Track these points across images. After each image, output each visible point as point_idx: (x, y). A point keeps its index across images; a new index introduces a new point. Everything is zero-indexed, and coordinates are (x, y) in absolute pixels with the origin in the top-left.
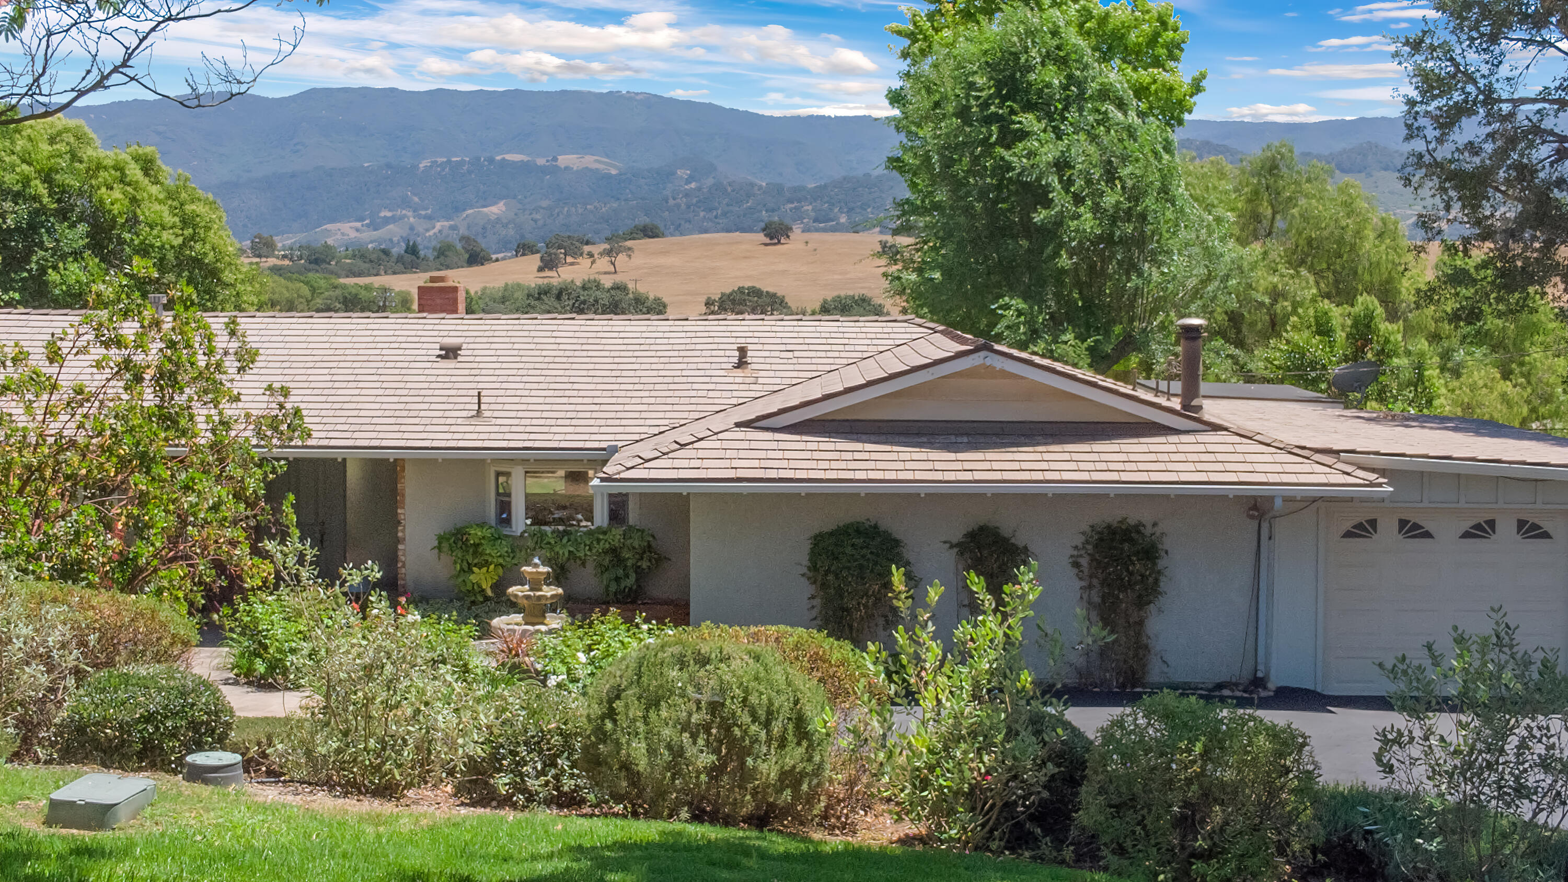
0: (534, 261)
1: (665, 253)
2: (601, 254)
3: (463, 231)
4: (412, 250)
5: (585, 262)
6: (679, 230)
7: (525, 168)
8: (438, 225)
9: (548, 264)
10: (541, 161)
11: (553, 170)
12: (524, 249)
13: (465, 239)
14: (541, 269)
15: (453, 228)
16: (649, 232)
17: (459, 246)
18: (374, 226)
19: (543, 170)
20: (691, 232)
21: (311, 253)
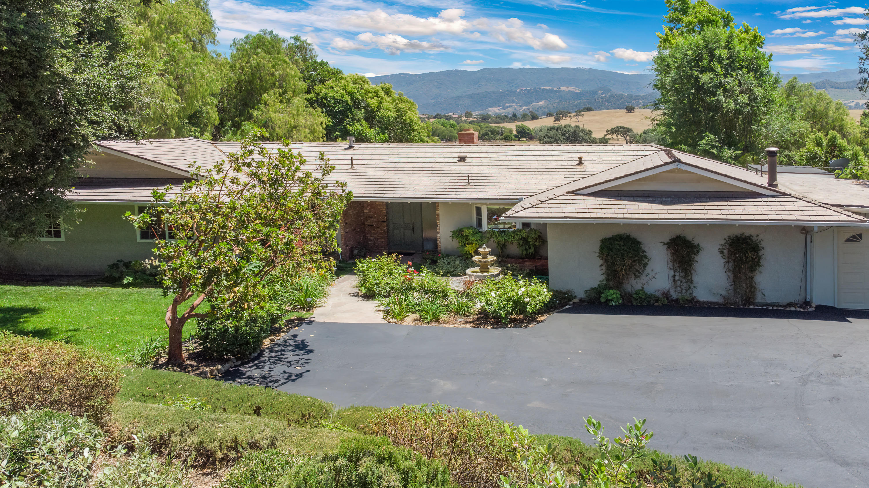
0: (553, 118)
1: (594, 116)
2: (574, 116)
3: (531, 110)
4: (514, 115)
5: (569, 119)
6: (599, 109)
7: (551, 91)
8: (524, 108)
9: (557, 119)
10: (555, 89)
11: (559, 91)
12: (549, 115)
13: (531, 112)
14: (555, 121)
15: (528, 109)
16: (589, 109)
17: (529, 114)
18: (504, 108)
19: (556, 91)
20: (603, 109)
21: (484, 116)
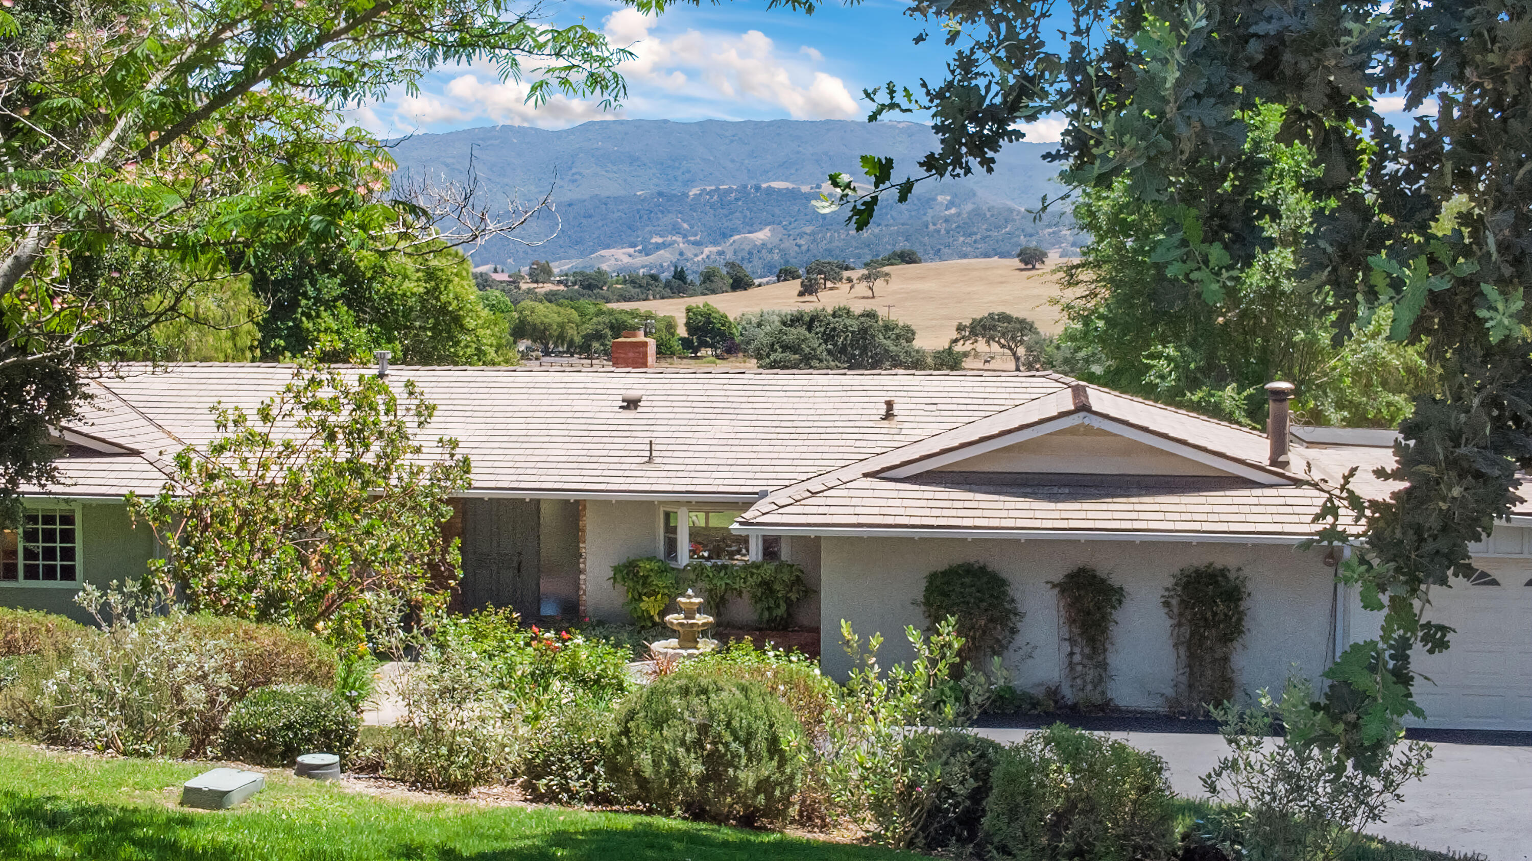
0: (795, 286)
1: (922, 278)
2: (859, 279)
3: (729, 257)
4: (680, 275)
5: (844, 287)
6: (938, 255)
7: (790, 195)
8: (706, 251)
9: (808, 289)
10: (806, 191)
12: (785, 274)
13: (731, 265)
14: (801, 294)
15: (720, 254)
16: (907, 258)
17: (724, 272)
18: (646, 252)
19: (808, 200)
20: (950, 257)
21: (586, 277)
